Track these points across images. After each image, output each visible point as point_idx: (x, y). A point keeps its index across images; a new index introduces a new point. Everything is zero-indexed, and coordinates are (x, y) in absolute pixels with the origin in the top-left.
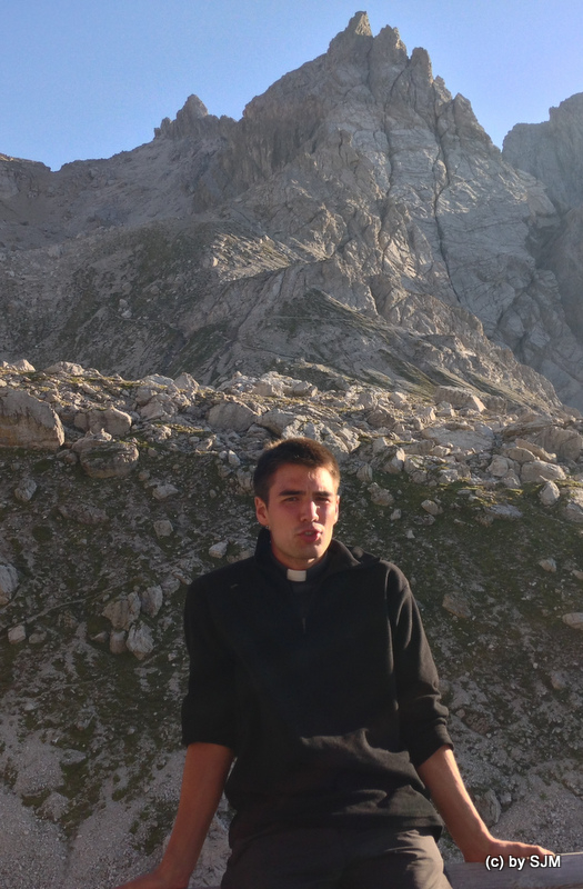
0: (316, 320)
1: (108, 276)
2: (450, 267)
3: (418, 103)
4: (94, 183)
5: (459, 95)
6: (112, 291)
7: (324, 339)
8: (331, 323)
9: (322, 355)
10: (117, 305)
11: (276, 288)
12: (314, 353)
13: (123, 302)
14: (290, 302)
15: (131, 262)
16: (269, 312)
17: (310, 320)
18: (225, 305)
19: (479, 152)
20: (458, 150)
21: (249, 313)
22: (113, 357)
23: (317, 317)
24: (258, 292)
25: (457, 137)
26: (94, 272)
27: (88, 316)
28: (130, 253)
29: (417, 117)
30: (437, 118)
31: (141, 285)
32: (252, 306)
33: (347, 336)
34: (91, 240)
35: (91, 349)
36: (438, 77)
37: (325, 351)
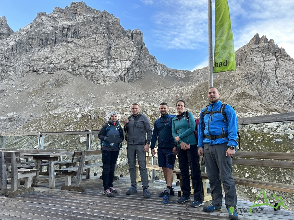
0: (244, 98)
1: (200, 91)
2: (279, 85)
3: (271, 50)
4: (199, 73)
5: (282, 48)
6: (201, 94)
7: (246, 102)
8: (248, 98)
9: (246, 105)
10: (202, 96)
11: (235, 92)
12: (243, 105)
13: (203, 96)
14: (238, 94)
15: (205, 88)
16: (234, 96)
17: (243, 98)
18: (224, 96)
19: (287, 60)
20: (282, 59)
21: (229, 97)
22: (200, 106)
23: (245, 97)
24: (231, 92)
25: (281, 57)
26: (197, 90)
27: (196, 98)
28: (205, 86)
29: (271, 53)
30: (276, 53)
31: (207, 92)
32: (230, 96)
33: (252, 101)
34: (197, 84)
35: (196, 105)
36: (276, 45)
37: (246, 104)
